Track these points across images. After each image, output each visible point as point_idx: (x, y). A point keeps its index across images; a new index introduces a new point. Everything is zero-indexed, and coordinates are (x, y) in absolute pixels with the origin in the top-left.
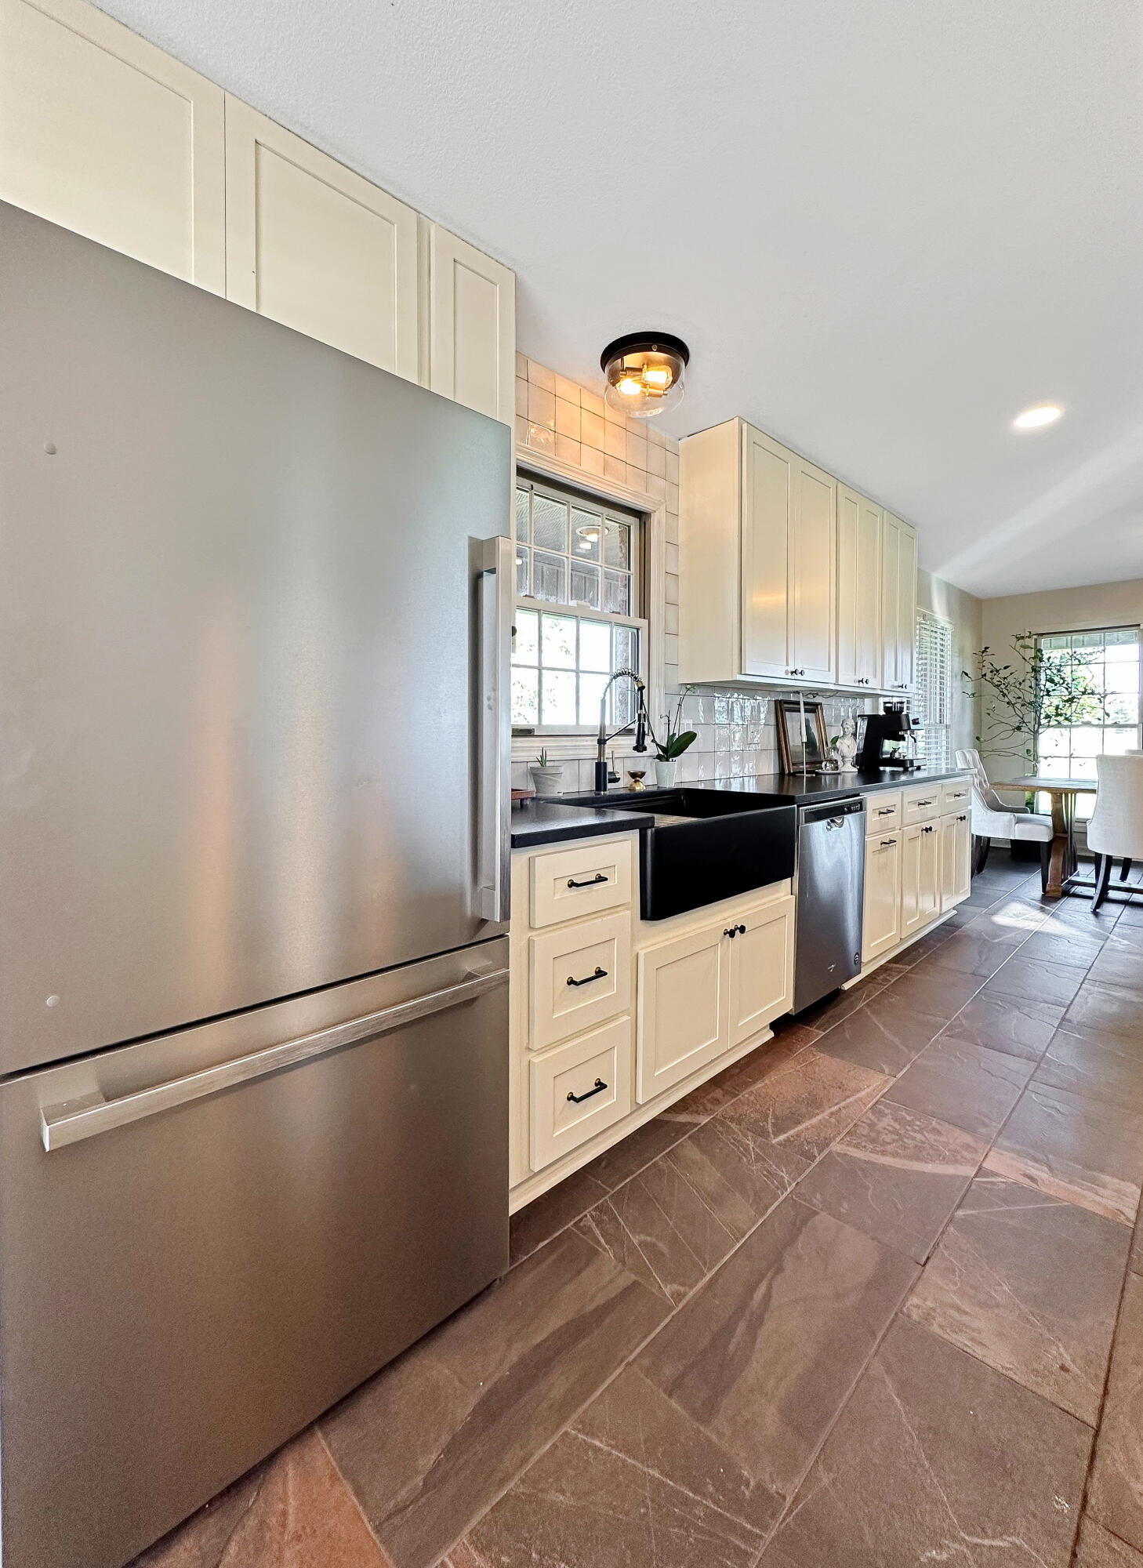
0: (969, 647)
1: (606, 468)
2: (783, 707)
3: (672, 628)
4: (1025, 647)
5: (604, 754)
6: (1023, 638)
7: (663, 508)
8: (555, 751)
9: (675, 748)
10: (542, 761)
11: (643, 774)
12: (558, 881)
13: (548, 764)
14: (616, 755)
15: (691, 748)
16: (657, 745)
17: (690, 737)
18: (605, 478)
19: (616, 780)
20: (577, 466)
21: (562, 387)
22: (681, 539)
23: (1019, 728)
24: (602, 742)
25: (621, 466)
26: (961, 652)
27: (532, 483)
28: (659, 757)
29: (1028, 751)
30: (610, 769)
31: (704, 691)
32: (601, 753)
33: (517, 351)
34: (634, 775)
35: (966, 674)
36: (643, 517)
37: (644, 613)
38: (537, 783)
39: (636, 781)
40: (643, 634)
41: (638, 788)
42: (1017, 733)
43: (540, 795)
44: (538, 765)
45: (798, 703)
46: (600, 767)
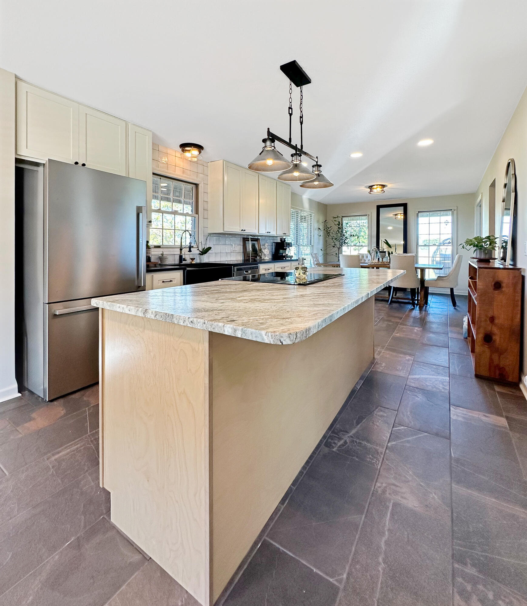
0: (322, 219)
1: (183, 172)
2: (245, 240)
3: (206, 217)
4: (335, 221)
5: (182, 253)
6: (335, 218)
7: (203, 183)
8: (166, 252)
9: (205, 251)
10: (162, 255)
11: (194, 259)
12: (159, 281)
13: (164, 256)
14: (186, 253)
15: (210, 251)
16: (200, 251)
17: (209, 248)
18: (183, 175)
19: (185, 260)
20: (174, 173)
21: (169, 151)
22: (209, 191)
23: (334, 247)
24: (181, 250)
25: (189, 172)
26: (318, 222)
27: (161, 177)
28: (200, 254)
29: (336, 254)
30: (183, 257)
31: (217, 235)
32: (181, 253)
33: (153, 143)
34: (192, 259)
35: (320, 229)
36: (197, 185)
37: (197, 213)
38: (161, 261)
39: (193, 261)
40: (197, 218)
41: (193, 263)
42: (334, 248)
43: (161, 264)
44: (161, 256)
45: (249, 238)
46: (181, 257)
